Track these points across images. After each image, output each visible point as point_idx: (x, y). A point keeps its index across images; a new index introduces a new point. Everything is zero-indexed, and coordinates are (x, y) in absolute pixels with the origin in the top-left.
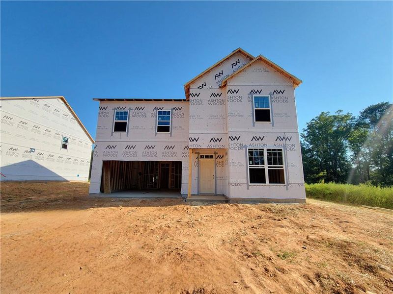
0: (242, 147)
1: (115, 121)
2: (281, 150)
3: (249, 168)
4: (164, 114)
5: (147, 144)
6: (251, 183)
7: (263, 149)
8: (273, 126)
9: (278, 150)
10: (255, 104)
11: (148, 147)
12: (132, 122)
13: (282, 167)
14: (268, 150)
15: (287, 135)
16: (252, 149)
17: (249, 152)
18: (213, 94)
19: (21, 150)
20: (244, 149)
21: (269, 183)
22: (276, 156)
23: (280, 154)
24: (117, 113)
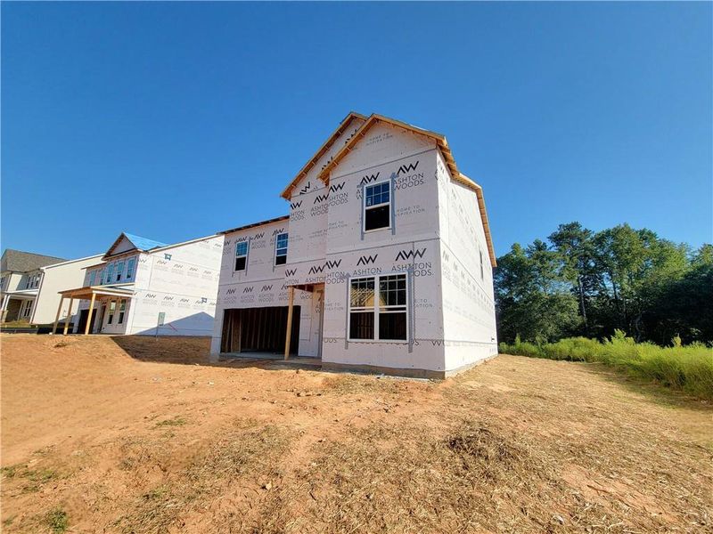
0: (343, 277)
1: (236, 257)
2: (404, 276)
3: (349, 312)
4: (283, 239)
5: (265, 284)
6: (351, 337)
7: (373, 278)
8: (393, 233)
9: (400, 277)
10: (367, 201)
11: (265, 288)
13: (404, 309)
14: (381, 278)
15: (419, 247)
16: (365, 279)
17: (353, 285)
18: (318, 198)
19: (192, 302)
20: (345, 280)
21: (380, 338)
22: (394, 289)
23: (402, 284)
24: (239, 246)
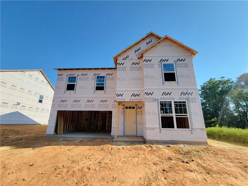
0: (155, 100)
1: (67, 83)
2: (185, 102)
3: (160, 116)
4: (101, 79)
5: (88, 99)
6: (162, 128)
7: (171, 102)
8: (178, 84)
9: (183, 102)
10: (164, 69)
11: (89, 101)
12: (79, 84)
13: (187, 116)
14: (175, 102)
15: (189, 91)
16: (163, 102)
17: (160, 104)
18: (133, 63)
20: (156, 101)
21: (177, 128)
22: (181, 107)
23: (185, 105)
24: (69, 78)
